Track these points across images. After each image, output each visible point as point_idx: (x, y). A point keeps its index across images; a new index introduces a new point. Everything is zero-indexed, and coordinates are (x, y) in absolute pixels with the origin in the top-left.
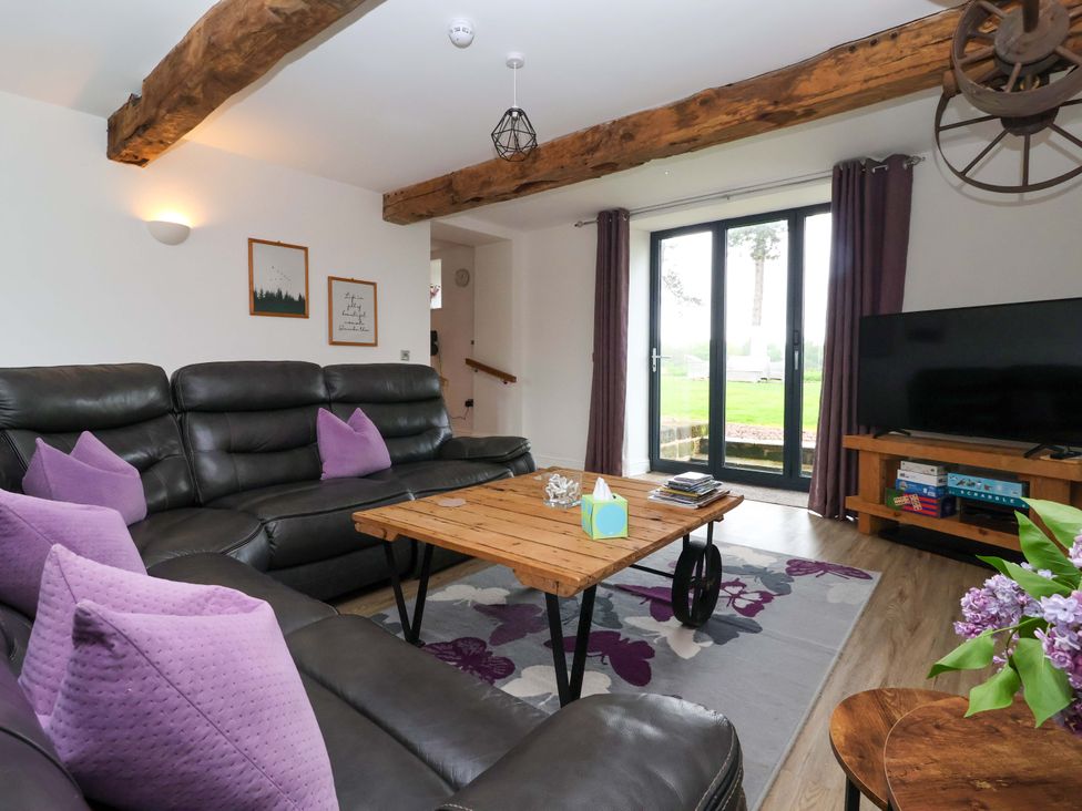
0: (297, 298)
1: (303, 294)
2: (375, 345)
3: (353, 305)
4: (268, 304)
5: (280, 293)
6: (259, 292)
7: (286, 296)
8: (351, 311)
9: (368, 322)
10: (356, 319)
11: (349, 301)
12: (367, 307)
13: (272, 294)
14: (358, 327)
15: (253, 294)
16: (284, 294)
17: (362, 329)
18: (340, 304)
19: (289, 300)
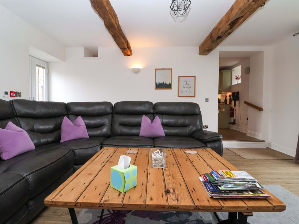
0: (168, 84)
1: (170, 82)
2: (194, 97)
3: (187, 84)
4: (160, 86)
5: (163, 83)
6: (157, 83)
7: (165, 83)
8: (186, 86)
9: (192, 89)
10: (188, 89)
11: (185, 83)
12: (192, 84)
13: (161, 83)
14: (188, 91)
15: (156, 84)
16: (164, 83)
17: (190, 92)
18: (182, 84)
19: (166, 84)
